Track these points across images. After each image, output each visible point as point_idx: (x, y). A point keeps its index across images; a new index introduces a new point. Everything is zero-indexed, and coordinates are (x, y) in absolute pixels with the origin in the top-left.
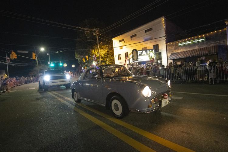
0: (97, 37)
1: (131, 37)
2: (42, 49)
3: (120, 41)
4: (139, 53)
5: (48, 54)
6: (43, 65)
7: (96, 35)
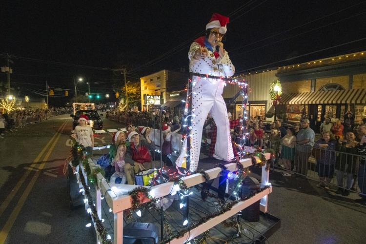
0: (125, 76)
1: (151, 80)
2: (81, 80)
3: (145, 82)
4: (148, 97)
5: (87, 83)
6: (82, 96)
7: (124, 75)
